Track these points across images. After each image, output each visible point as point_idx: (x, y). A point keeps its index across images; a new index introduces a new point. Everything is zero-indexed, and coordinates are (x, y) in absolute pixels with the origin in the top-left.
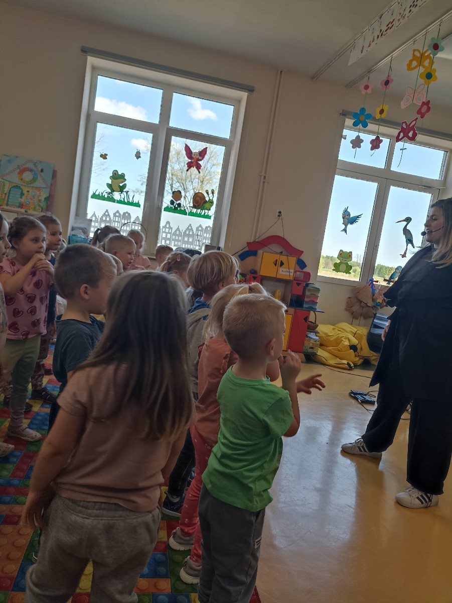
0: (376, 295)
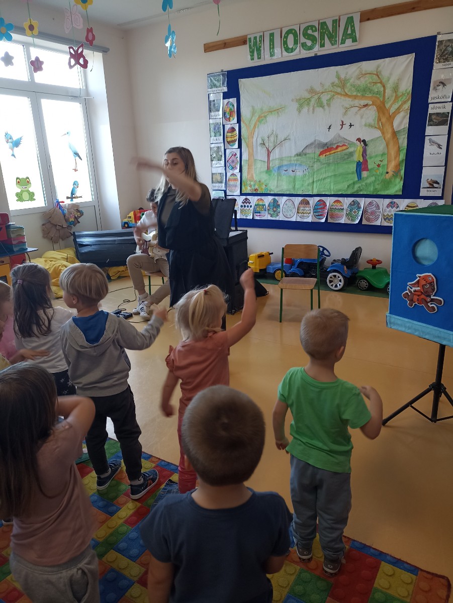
0: (67, 215)
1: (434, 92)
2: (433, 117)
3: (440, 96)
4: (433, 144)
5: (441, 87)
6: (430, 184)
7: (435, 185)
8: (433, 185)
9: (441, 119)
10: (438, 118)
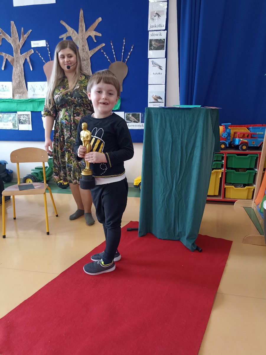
1: (152, 21)
2: (153, 43)
3: (157, 25)
4: (155, 65)
5: (157, 17)
6: (155, 99)
7: (159, 100)
8: (157, 100)
9: (159, 45)
10: (157, 44)
